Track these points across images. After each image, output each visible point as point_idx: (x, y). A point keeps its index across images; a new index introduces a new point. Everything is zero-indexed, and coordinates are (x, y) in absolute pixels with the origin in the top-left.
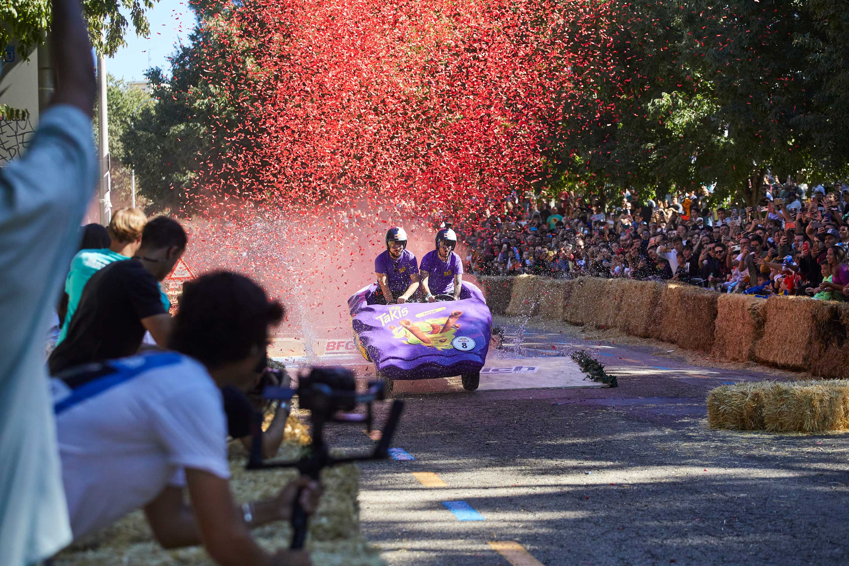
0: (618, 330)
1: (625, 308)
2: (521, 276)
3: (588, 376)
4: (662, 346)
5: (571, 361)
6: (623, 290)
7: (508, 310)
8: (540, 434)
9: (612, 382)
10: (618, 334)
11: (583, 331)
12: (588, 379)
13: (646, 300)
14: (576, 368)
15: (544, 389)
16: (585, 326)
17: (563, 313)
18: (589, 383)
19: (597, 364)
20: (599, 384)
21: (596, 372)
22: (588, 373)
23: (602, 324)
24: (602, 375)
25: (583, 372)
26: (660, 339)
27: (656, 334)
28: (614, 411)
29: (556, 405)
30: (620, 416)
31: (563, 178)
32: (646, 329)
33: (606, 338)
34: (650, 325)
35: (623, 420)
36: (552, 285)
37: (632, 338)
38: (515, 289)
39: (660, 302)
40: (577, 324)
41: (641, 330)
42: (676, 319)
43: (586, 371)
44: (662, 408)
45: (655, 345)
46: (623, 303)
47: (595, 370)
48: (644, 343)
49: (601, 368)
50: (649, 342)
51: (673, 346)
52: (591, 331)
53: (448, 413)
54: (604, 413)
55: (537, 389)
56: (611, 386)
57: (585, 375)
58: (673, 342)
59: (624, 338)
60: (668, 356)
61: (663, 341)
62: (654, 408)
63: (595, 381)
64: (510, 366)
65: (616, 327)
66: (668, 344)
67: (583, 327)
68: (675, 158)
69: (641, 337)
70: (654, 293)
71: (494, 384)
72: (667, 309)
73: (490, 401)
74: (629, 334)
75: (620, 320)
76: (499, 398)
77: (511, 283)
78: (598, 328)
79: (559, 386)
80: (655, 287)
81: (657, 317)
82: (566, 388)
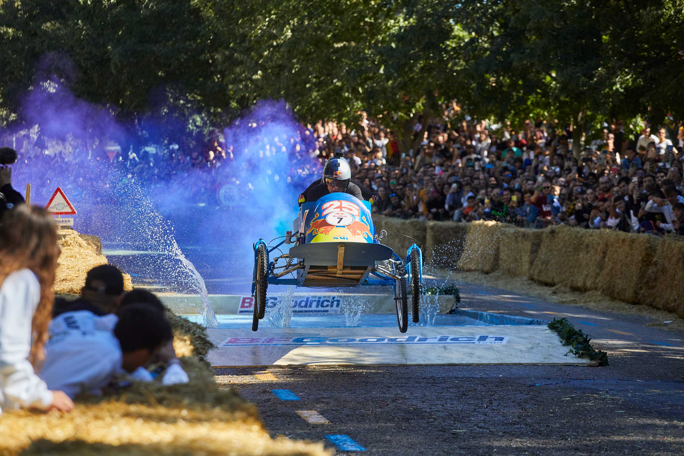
0: (599, 293)
1: (609, 265)
2: (477, 222)
3: (572, 351)
4: (656, 315)
5: (549, 331)
6: (607, 245)
7: (460, 264)
8: (518, 423)
9: (601, 359)
10: (600, 298)
11: (554, 293)
12: (571, 354)
13: (638, 256)
14: (555, 338)
15: (515, 364)
16: (557, 286)
17: (529, 269)
18: (572, 359)
19: (581, 335)
20: (585, 361)
21: (580, 346)
22: (571, 347)
23: (580, 284)
24: (589, 350)
25: (564, 345)
26: (652, 306)
27: (648, 301)
28: (608, 396)
29: (534, 385)
30: (617, 404)
31: (529, 103)
32: (636, 293)
33: (585, 302)
34: (641, 288)
35: (621, 409)
36: (516, 235)
37: (616, 304)
38: (469, 238)
39: (655, 259)
40: (547, 284)
41: (629, 294)
42: (676, 282)
43: (567, 344)
44: (670, 395)
45: (646, 314)
46: (606, 259)
47: (579, 343)
48: (634, 311)
49: (586, 341)
50: (640, 310)
51: (670, 315)
52: (565, 293)
53: (399, 392)
54: (595, 399)
55: (507, 365)
56: (600, 365)
57: (566, 349)
58: (671, 311)
59: (606, 303)
60: (666, 328)
61: (658, 309)
62: (659, 394)
63: (579, 357)
64: (472, 334)
65: (596, 289)
66: (665, 313)
67: (553, 288)
68: (674, 81)
69: (627, 302)
70: (646, 249)
71: (453, 356)
72: (664, 271)
73: (450, 378)
74: (613, 299)
75: (601, 281)
76: (460, 374)
77: (464, 231)
78: (574, 289)
79: (534, 362)
80: (648, 241)
81: (650, 278)
82: (543, 365)
